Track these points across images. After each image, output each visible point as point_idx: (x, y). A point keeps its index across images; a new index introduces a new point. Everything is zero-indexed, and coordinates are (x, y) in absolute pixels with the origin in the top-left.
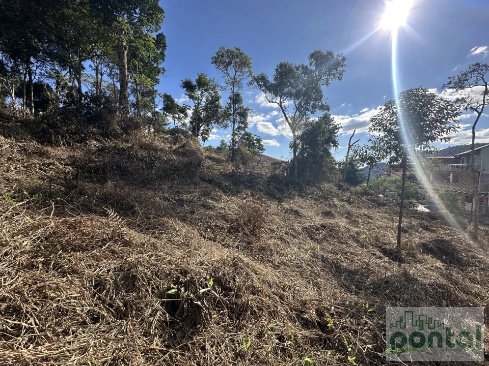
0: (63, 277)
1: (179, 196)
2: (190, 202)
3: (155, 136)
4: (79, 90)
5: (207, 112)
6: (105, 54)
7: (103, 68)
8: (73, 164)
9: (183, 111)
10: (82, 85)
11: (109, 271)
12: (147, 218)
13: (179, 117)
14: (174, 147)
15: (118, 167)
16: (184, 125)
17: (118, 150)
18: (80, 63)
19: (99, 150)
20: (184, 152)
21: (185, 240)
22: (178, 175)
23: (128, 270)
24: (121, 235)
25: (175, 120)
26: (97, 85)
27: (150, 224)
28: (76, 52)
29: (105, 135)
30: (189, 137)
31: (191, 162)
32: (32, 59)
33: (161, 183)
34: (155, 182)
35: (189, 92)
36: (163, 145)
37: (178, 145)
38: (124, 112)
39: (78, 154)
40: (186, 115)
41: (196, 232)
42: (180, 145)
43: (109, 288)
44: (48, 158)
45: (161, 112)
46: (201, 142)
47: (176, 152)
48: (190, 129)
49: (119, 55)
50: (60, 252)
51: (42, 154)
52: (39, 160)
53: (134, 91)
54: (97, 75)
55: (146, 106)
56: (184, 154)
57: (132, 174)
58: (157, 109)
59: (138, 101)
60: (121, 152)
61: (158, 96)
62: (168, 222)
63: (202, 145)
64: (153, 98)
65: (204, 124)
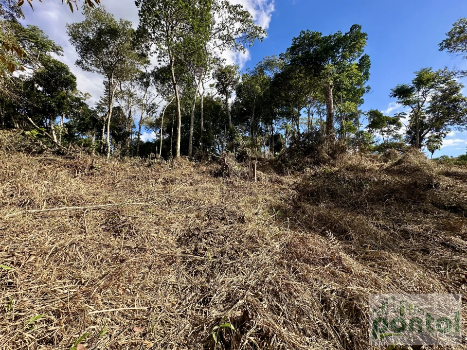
0: (299, 282)
1: (400, 226)
2: (419, 235)
3: (361, 156)
4: (298, 133)
5: (434, 113)
6: (315, 98)
7: (314, 110)
8: (296, 189)
9: (395, 121)
10: (300, 128)
11: (332, 292)
12: (362, 246)
13: (389, 130)
14: (386, 165)
15: (328, 189)
16: (397, 137)
17: (327, 174)
18: (299, 112)
19: (312, 176)
20: (400, 169)
21: (420, 289)
22: (396, 199)
23: (350, 300)
24: (340, 259)
25: (383, 135)
26: (309, 124)
27: (366, 254)
28: (296, 106)
29: (317, 163)
30: (407, 151)
31: (415, 183)
32: (274, 121)
33: (373, 207)
34: (366, 206)
35: (402, 98)
36: (371, 164)
37: (390, 162)
38: (330, 140)
39: (299, 180)
40: (399, 125)
41: (437, 282)
42: (394, 161)
43: (334, 310)
44: (282, 184)
45: (366, 130)
46: (428, 154)
47: (388, 171)
48: (406, 141)
49: (326, 95)
50: (296, 260)
51: (279, 182)
52: (278, 186)
53: (339, 119)
54: (309, 116)
55: (350, 129)
56: (400, 172)
57: (341, 197)
58: (361, 129)
59: (342, 127)
60: (330, 176)
61: (362, 116)
62: (390, 258)
63: (429, 157)
64: (357, 119)
65: (430, 130)
